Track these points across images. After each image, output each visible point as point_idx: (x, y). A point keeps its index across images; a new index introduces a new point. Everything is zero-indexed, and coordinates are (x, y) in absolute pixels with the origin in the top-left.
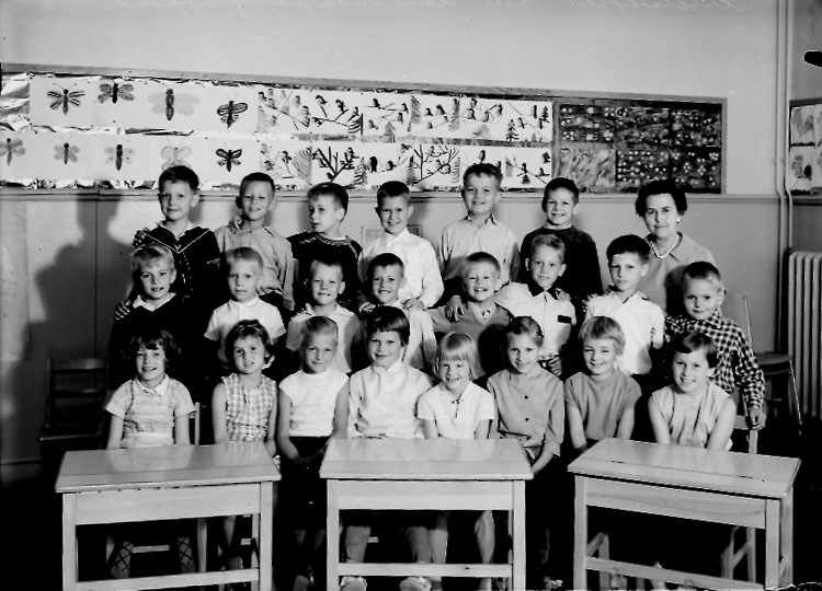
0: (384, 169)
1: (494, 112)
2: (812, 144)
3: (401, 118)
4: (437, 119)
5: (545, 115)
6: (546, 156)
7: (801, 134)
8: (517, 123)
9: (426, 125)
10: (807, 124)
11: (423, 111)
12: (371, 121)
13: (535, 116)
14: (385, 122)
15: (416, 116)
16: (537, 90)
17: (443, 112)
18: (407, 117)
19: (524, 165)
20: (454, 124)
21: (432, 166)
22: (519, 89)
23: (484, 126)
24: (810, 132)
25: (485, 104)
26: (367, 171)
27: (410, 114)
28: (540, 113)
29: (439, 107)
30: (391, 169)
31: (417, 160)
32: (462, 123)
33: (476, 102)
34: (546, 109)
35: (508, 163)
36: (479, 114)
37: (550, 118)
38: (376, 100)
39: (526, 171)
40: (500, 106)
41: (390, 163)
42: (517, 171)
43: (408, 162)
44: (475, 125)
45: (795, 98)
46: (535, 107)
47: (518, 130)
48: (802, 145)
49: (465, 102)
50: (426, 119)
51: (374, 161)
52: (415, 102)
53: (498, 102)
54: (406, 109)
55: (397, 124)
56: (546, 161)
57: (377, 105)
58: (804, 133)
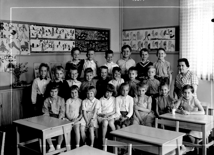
0: (36, 47)
1: (62, 31)
2: (128, 40)
3: (40, 33)
4: (49, 33)
5: (73, 32)
6: (74, 43)
7: (125, 38)
8: (67, 34)
9: (46, 35)
10: (127, 35)
11: (45, 31)
12: (32, 34)
13: (71, 33)
14: (36, 34)
15: (43, 33)
16: (71, 26)
17: (50, 31)
18: (41, 32)
19: (69, 45)
20: (53, 35)
21: (47, 46)
22: (67, 26)
23: (60, 35)
24: (128, 37)
25: (60, 29)
26: (32, 47)
27: (42, 32)
28: (72, 32)
29: (49, 30)
30: (38, 47)
31: (44, 44)
32: (54, 34)
33: (58, 29)
34: (73, 31)
35: (65, 45)
36: (58, 32)
37: (74, 33)
38: (33, 28)
39: (69, 47)
40: (63, 30)
41: (37, 45)
42: (67, 47)
43: (42, 45)
44: (57, 35)
45: (124, 29)
46: (71, 30)
47: (67, 36)
48: (126, 40)
49: (55, 29)
50: (46, 33)
51: (33, 44)
52: (43, 28)
53: (63, 29)
54: (41, 30)
55: (39, 34)
56: (74, 44)
57: (34, 29)
58: (127, 37)
